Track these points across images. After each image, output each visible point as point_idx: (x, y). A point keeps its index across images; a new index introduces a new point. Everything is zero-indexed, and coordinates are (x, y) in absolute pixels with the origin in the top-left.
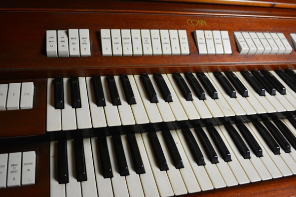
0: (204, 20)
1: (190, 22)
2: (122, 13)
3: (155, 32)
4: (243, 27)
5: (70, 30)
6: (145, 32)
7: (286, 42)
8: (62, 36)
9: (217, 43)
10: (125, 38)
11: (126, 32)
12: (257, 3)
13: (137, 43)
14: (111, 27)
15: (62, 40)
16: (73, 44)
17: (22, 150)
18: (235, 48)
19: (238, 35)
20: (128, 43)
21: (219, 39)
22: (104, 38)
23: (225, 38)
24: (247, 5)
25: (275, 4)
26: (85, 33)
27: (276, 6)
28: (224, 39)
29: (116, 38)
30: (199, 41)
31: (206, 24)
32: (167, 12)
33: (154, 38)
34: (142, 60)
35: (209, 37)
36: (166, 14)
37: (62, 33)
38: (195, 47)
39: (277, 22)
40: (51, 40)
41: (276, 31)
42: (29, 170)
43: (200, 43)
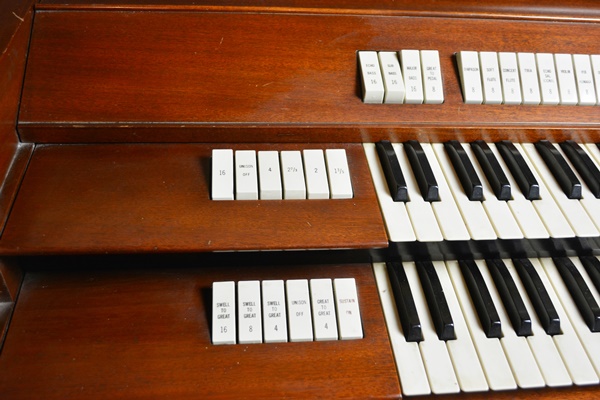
2: (494, 21)
3: (564, 59)
5: (405, 53)
6: (545, 59)
8: (390, 64)
10: (508, 70)
11: (508, 58)
13: (530, 80)
14: (478, 47)
15: (391, 70)
16: (411, 78)
17: (333, 274)
20: (513, 80)
22: (468, 69)
26: (432, 57)
29: (489, 70)
33: (562, 71)
34: (540, 113)
37: (388, 57)
40: (371, 69)
42: (350, 312)
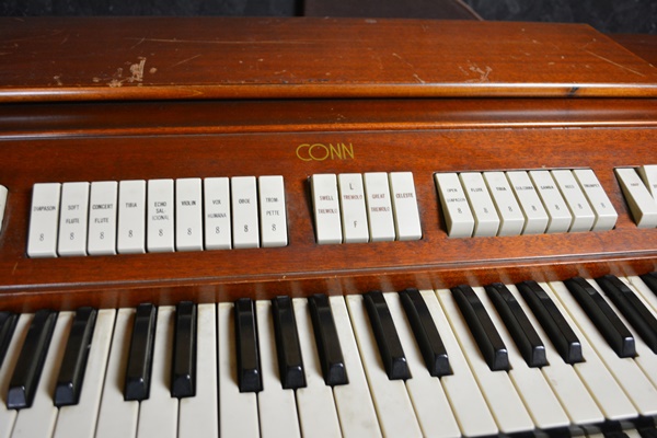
0: (347, 145)
1: (304, 152)
4: (468, 157)
7: (599, 195)
9: (375, 209)
12: (521, 89)
18: (435, 220)
19: (446, 181)
21: (382, 196)
23: (402, 192)
24: (492, 94)
25: (577, 89)
27: (581, 94)
28: (399, 196)
30: (319, 204)
31: (352, 156)
32: (240, 128)
35: (351, 193)
36: (239, 132)
38: (308, 221)
39: (575, 138)
41: (571, 165)
43: (322, 211)
